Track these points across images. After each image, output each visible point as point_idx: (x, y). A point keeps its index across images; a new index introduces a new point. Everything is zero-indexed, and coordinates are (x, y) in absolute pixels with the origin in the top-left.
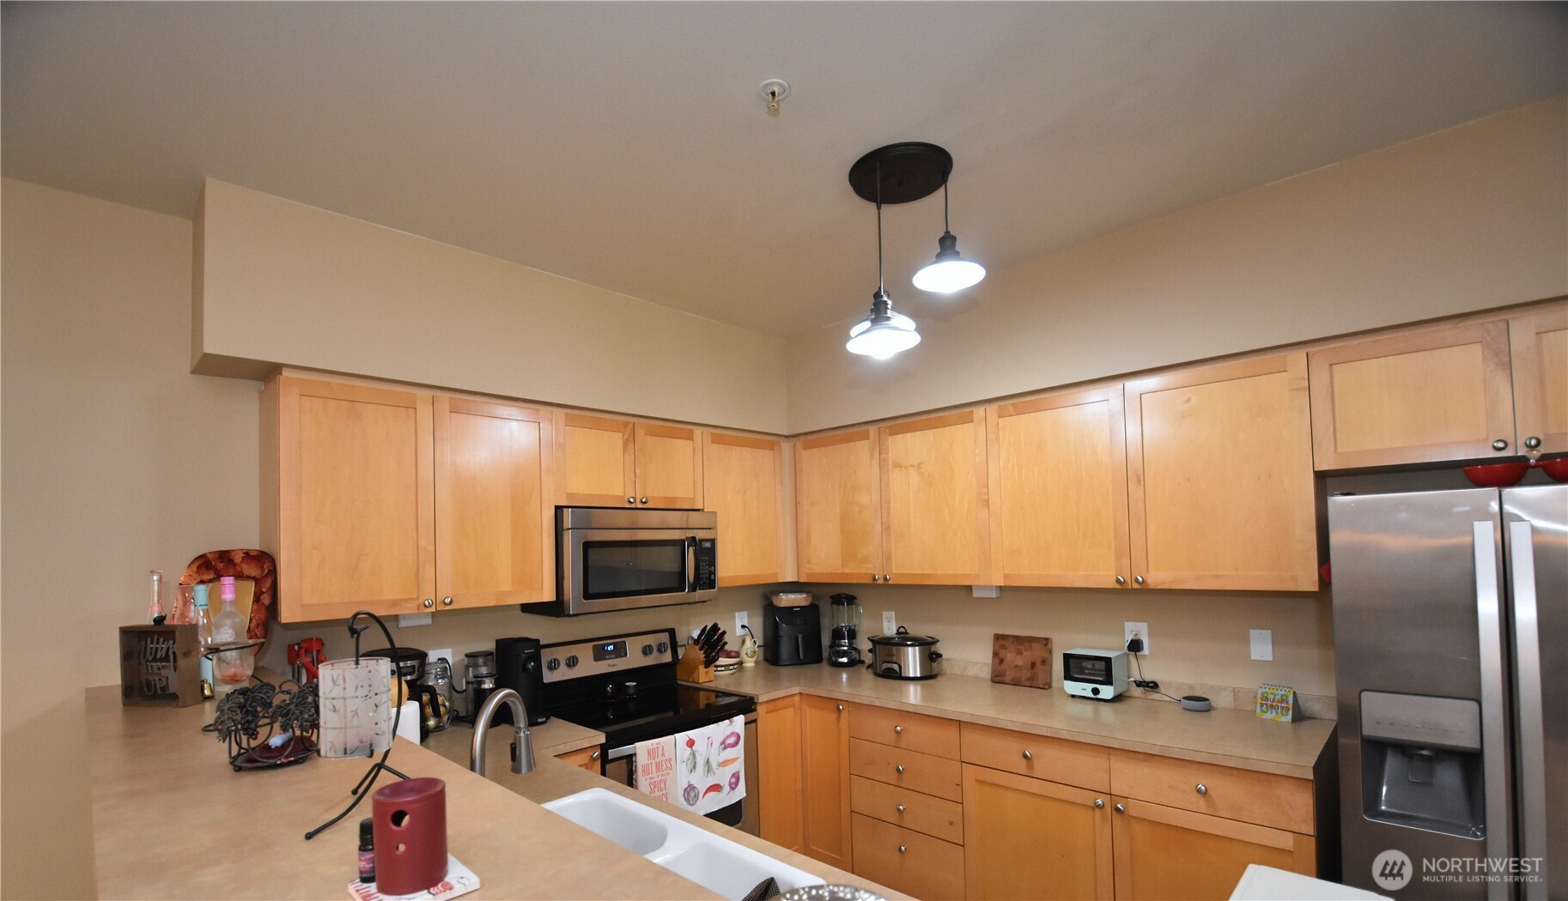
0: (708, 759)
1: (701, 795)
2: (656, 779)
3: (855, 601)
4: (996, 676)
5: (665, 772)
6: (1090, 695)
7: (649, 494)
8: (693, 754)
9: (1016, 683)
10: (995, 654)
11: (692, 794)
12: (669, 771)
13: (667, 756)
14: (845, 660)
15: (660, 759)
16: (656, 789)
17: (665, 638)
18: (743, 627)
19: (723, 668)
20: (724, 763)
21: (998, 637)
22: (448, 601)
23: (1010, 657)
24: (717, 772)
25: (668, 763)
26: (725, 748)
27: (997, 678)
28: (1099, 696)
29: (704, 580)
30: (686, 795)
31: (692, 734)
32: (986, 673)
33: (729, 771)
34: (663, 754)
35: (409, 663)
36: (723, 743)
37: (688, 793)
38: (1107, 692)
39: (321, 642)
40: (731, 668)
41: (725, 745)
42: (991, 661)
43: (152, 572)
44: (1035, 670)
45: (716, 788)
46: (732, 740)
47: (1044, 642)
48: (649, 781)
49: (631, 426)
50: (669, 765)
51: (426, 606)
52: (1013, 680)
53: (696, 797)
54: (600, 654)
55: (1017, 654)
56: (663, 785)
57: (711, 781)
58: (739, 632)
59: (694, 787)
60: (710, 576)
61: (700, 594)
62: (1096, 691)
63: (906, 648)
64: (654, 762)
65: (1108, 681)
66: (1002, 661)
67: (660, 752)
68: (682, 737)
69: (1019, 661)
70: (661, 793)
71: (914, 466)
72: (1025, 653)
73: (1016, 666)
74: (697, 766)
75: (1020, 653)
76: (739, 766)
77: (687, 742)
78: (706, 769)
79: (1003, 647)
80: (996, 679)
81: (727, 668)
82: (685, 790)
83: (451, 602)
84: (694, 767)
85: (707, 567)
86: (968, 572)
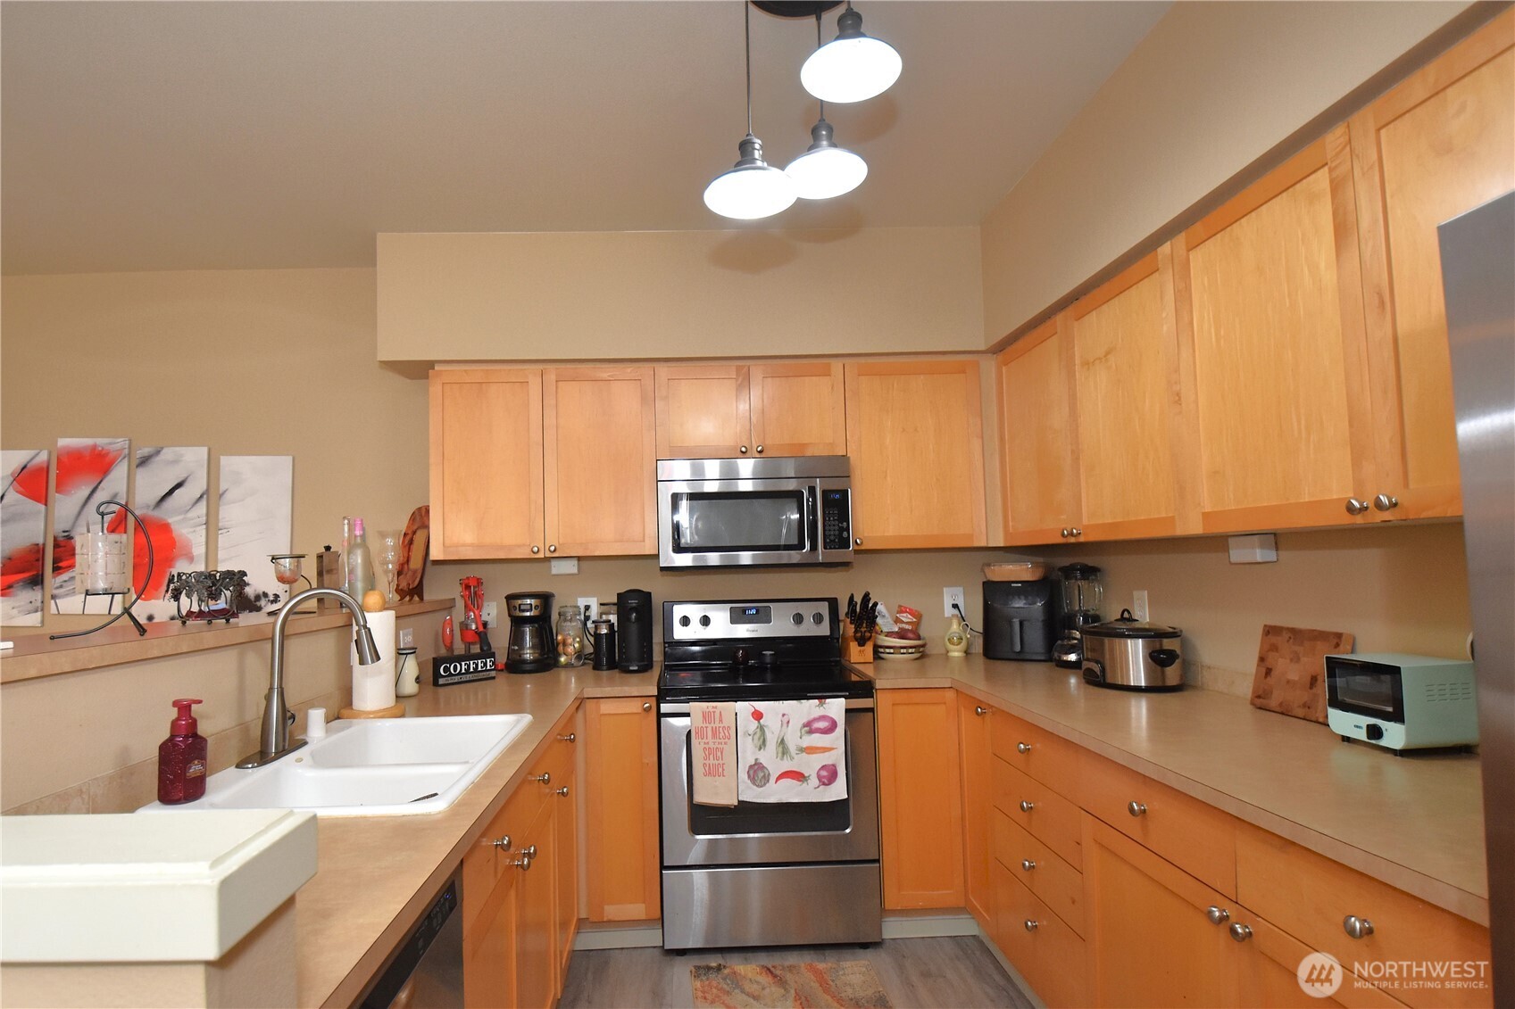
0: (783, 740)
1: (772, 780)
2: (711, 745)
3: (1098, 574)
4: (1259, 697)
5: (722, 740)
6: (1362, 735)
7: (769, 442)
8: (762, 728)
9: (1285, 712)
10: (1262, 659)
11: (761, 774)
12: (727, 740)
13: (725, 724)
14: (1073, 657)
15: (717, 725)
16: (711, 756)
17: (824, 609)
18: (955, 606)
19: (892, 651)
20: (810, 750)
21: (1270, 631)
22: (552, 548)
23: (1282, 665)
24: (796, 757)
25: (726, 731)
26: (811, 732)
27: (1261, 702)
28: (1383, 742)
29: (832, 538)
30: (751, 772)
31: (761, 706)
32: (1245, 688)
33: (818, 761)
34: (721, 721)
35: (528, 601)
36: (808, 724)
37: (755, 772)
38: (1395, 735)
39: (479, 582)
40: (902, 651)
41: (809, 728)
42: (1254, 671)
43: (344, 518)
44: (1314, 690)
45: (798, 776)
46: (822, 725)
47: (1335, 641)
48: (703, 745)
49: (745, 369)
50: (727, 734)
51: (534, 553)
52: (1281, 704)
53: (766, 779)
54: (738, 617)
55: (1291, 660)
56: (719, 754)
57: (787, 765)
58: (949, 611)
59: (764, 767)
60: (841, 534)
61: (837, 555)
62: (1375, 732)
63: (1122, 640)
64: (710, 726)
65: (1398, 717)
66: (1269, 672)
67: (717, 715)
68: (744, 708)
69: (1294, 674)
70: (717, 762)
71: (1100, 359)
72: (1304, 660)
73: (1288, 682)
74: (768, 743)
75: (1296, 659)
76: (838, 757)
77: (753, 714)
78: (780, 749)
79: (1274, 648)
80: (1258, 701)
81: (897, 650)
82: (751, 767)
83: (555, 550)
84: (764, 741)
85: (837, 522)
86: (1164, 515)
